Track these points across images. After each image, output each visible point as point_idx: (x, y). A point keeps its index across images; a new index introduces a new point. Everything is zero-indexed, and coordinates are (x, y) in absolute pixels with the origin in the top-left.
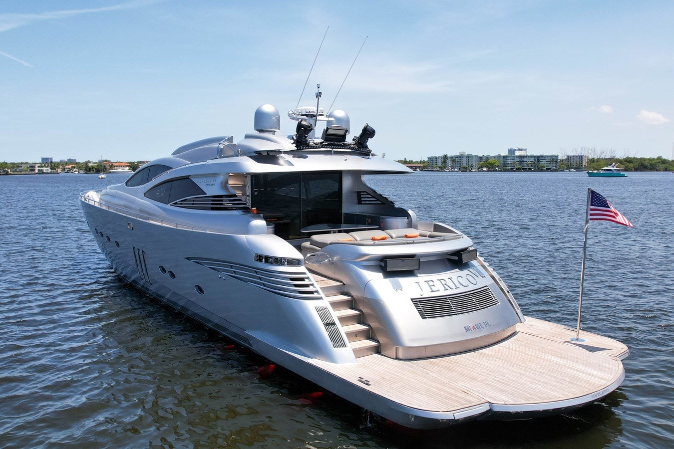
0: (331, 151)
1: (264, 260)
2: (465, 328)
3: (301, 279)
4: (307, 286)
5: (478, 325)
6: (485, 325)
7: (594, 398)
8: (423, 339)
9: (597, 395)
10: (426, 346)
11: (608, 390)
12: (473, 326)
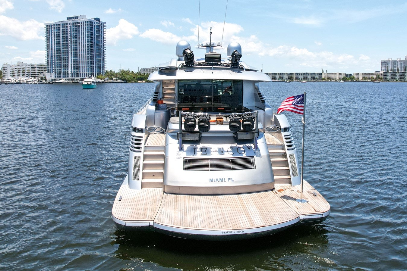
0: (212, 67)
1: (137, 131)
2: (210, 179)
3: (140, 140)
4: (139, 144)
5: (222, 179)
6: (229, 180)
7: (224, 234)
8: (177, 182)
9: (228, 232)
10: (180, 187)
11: (243, 232)
12: (217, 179)
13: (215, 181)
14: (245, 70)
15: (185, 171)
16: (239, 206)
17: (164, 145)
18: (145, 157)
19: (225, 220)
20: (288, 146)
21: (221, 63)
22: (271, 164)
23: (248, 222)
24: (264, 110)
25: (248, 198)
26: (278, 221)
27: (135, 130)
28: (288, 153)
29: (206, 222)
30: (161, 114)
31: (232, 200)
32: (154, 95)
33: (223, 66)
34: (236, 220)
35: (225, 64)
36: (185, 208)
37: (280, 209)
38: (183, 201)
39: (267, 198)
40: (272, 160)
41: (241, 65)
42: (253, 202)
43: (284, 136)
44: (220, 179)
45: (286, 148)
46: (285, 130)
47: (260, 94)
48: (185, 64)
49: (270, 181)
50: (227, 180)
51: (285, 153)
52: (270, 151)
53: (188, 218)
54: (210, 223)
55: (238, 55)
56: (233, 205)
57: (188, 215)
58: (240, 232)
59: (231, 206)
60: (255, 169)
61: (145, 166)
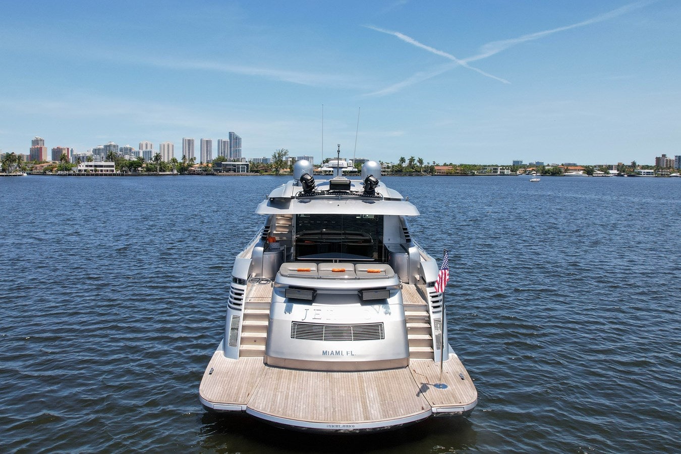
0: (338, 197)
1: (238, 282)
2: (323, 351)
3: (240, 294)
4: (240, 300)
5: (339, 352)
6: (347, 353)
7: (329, 428)
8: (283, 353)
9: (335, 426)
10: (285, 359)
11: (353, 426)
12: (332, 351)
13: (330, 354)
14: (383, 200)
15: (292, 339)
16: (356, 389)
17: (269, 300)
18: (246, 316)
19: (334, 409)
20: (435, 307)
21: (351, 192)
22: (407, 331)
23: (362, 413)
24: (408, 254)
25: (371, 378)
26: (400, 414)
27: (236, 280)
28: (433, 317)
29: (310, 411)
30: (272, 256)
31: (350, 380)
32: (265, 231)
33: (354, 194)
34: (348, 410)
35: (356, 192)
36: (288, 389)
37: (408, 397)
38: (288, 378)
39: (395, 379)
40: (408, 325)
41: (378, 194)
42: (375, 385)
43: (430, 293)
44: (336, 351)
45: (431, 310)
46: (432, 284)
47: (406, 229)
48: (303, 193)
49: (403, 356)
50: (345, 353)
51: (429, 317)
52: (407, 313)
53: (289, 404)
54: (315, 412)
55: (374, 182)
56: (348, 388)
57: (289, 400)
58: (350, 426)
59: (346, 388)
60: (383, 340)
61: (245, 328)
